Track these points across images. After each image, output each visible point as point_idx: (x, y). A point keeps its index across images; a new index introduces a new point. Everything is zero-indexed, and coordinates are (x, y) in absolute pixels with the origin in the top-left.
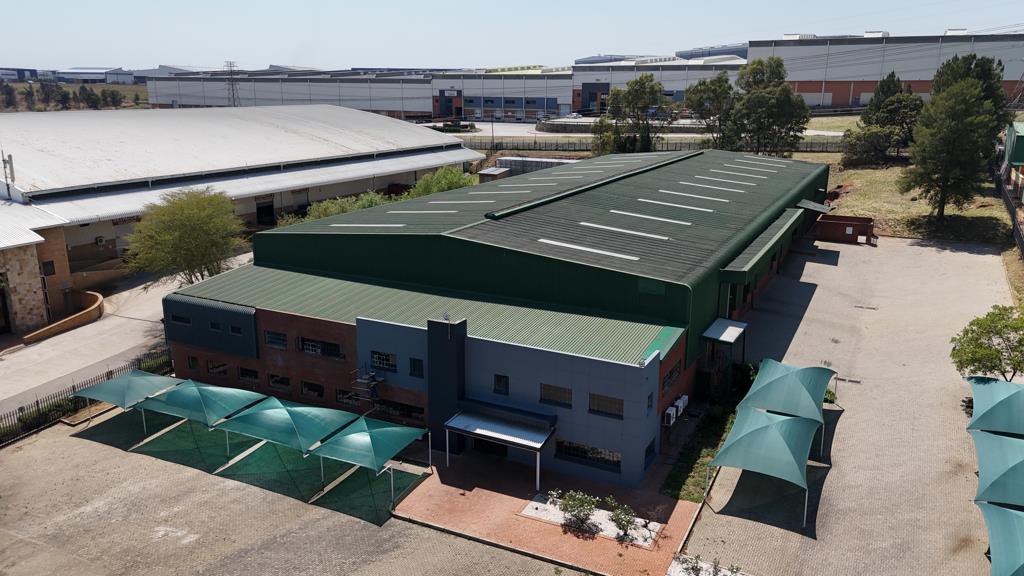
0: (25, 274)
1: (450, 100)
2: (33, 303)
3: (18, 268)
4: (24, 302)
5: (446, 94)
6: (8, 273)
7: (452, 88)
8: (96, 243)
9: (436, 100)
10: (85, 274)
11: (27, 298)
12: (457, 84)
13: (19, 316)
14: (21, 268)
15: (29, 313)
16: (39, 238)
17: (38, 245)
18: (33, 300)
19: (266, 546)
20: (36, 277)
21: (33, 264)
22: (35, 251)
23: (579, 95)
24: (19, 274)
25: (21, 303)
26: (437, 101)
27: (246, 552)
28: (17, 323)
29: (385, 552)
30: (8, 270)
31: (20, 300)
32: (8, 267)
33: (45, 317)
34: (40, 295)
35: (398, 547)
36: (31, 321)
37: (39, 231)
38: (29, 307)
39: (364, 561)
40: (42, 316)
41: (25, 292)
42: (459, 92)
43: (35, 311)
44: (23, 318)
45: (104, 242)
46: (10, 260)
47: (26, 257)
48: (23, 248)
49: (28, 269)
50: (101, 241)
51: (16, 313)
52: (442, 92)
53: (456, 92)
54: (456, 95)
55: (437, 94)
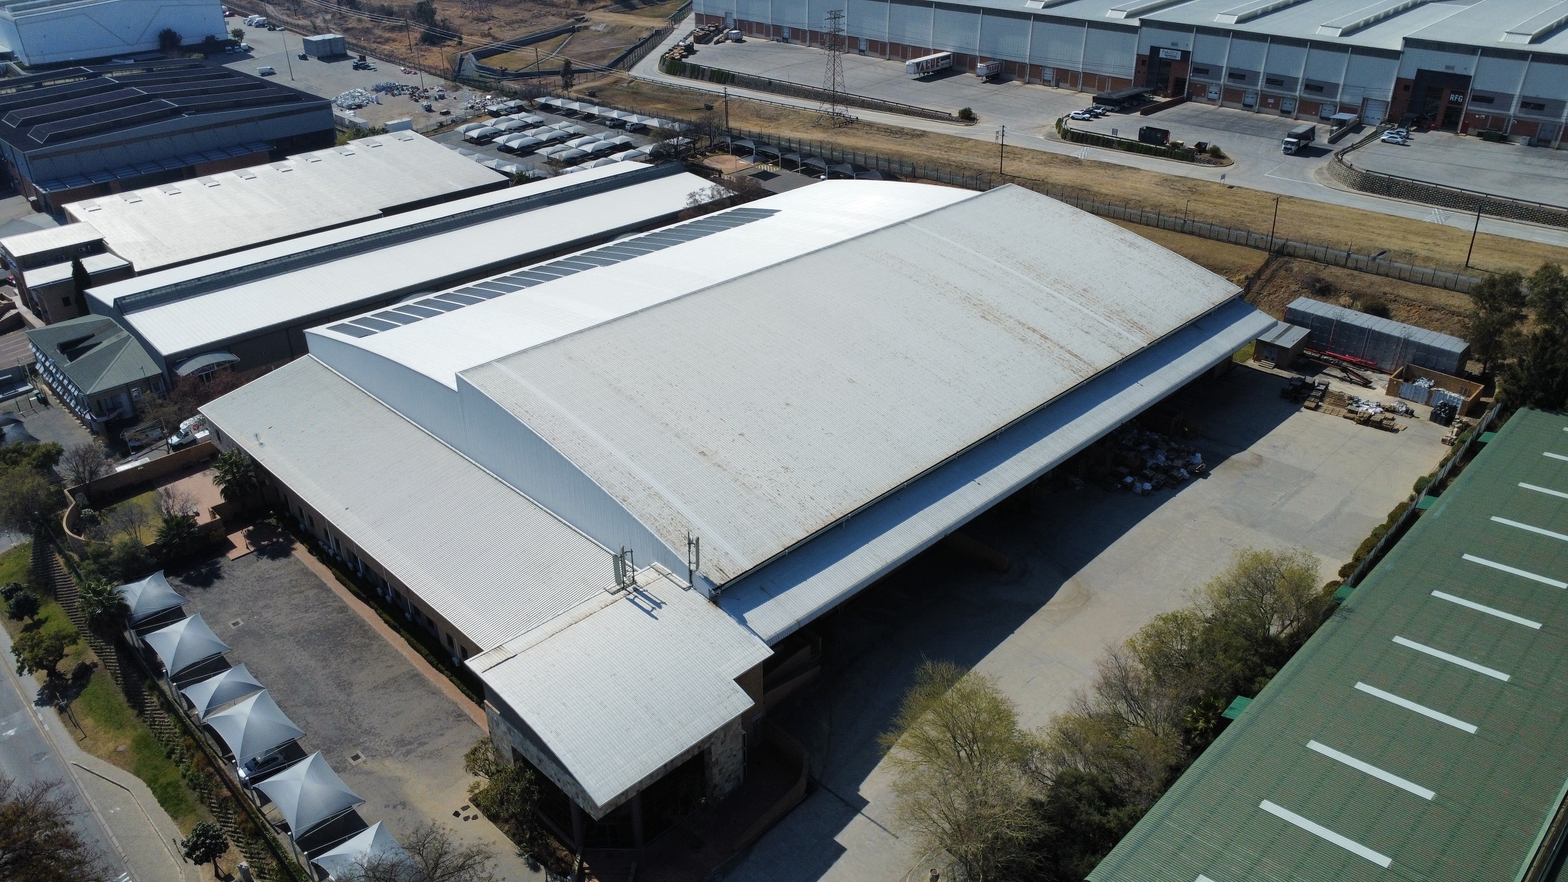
1: (1167, 63)
2: (732, 768)
5: (1162, 54)
7: (1174, 46)
9: (1141, 60)
11: (727, 765)
12: (1184, 42)
16: (747, 701)
18: (733, 764)
20: (738, 738)
21: (736, 724)
23: (1406, 88)
26: (1144, 62)
32: (712, 740)
34: (740, 756)
38: (728, 774)
41: (726, 760)
42: (1186, 54)
52: (1155, 50)
53: (1180, 53)
54: (1178, 58)
55: (1147, 52)
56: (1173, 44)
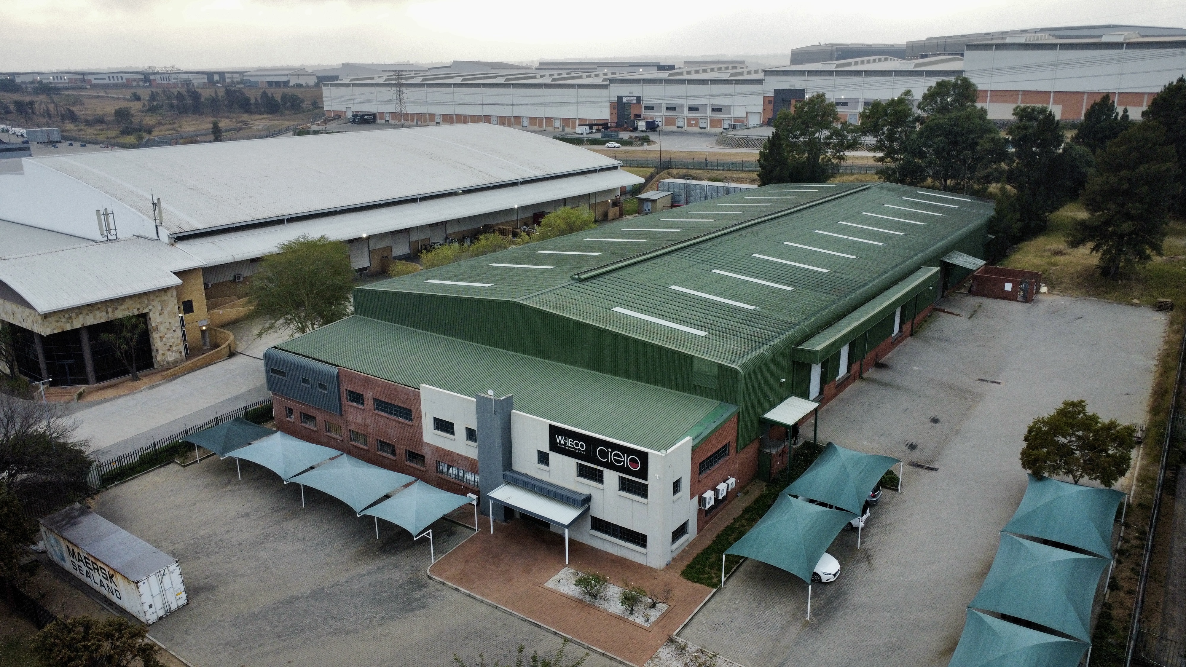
0: (166, 312)
1: (628, 105)
2: (173, 340)
3: (160, 308)
4: (164, 339)
5: (625, 100)
6: (151, 313)
8: (235, 280)
9: (613, 106)
10: (221, 312)
11: (166, 336)
12: (636, 90)
13: (160, 352)
14: (162, 309)
15: (169, 350)
16: (177, 281)
17: (177, 287)
18: (173, 338)
19: (315, 594)
20: (175, 316)
21: (173, 303)
22: (174, 293)
23: (770, 102)
24: (160, 314)
25: (161, 341)
26: (615, 108)
27: (297, 598)
28: (159, 359)
29: (412, 610)
30: (150, 310)
31: (161, 338)
32: (150, 307)
33: (183, 354)
34: (179, 333)
35: (423, 606)
36: (171, 357)
37: (178, 274)
38: (169, 344)
39: (392, 617)
40: (181, 353)
41: (166, 330)
42: (639, 99)
43: (174, 348)
44: (163, 355)
45: (241, 279)
46: (153, 301)
47: (166, 298)
48: (164, 290)
49: (168, 309)
50: (239, 278)
51: (157, 350)
52: (620, 98)
53: (635, 98)
54: (635, 102)
55: (615, 99)
56: (630, 93)
